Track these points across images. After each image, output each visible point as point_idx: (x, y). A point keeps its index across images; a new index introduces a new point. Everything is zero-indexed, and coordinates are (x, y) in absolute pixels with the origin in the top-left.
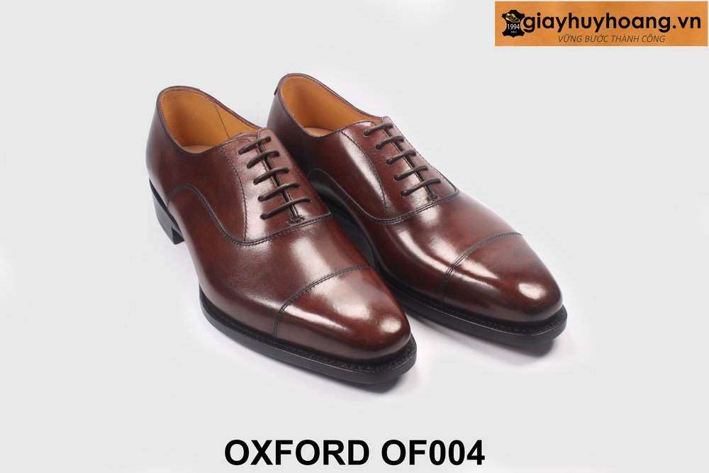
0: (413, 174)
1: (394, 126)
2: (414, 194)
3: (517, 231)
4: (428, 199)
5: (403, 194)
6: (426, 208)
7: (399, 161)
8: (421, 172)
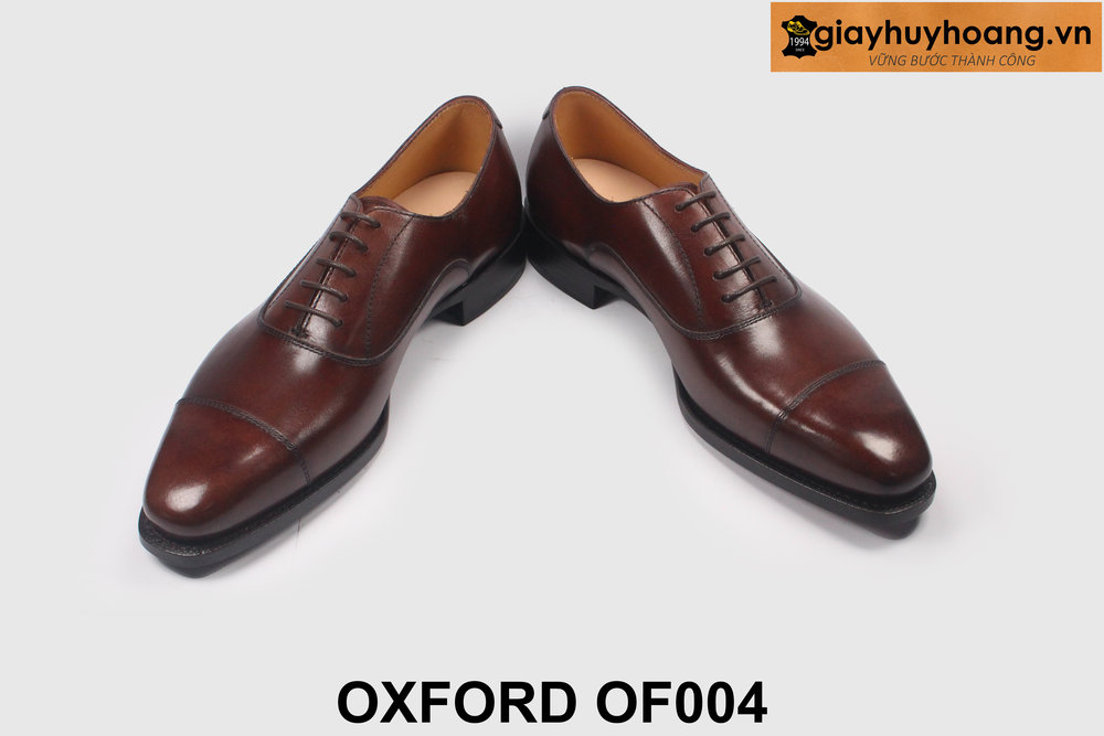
0: (740, 271)
1: (718, 195)
2: (739, 299)
3: (881, 359)
4: (757, 307)
5: (723, 298)
6: (756, 319)
7: (720, 251)
8: (751, 268)
